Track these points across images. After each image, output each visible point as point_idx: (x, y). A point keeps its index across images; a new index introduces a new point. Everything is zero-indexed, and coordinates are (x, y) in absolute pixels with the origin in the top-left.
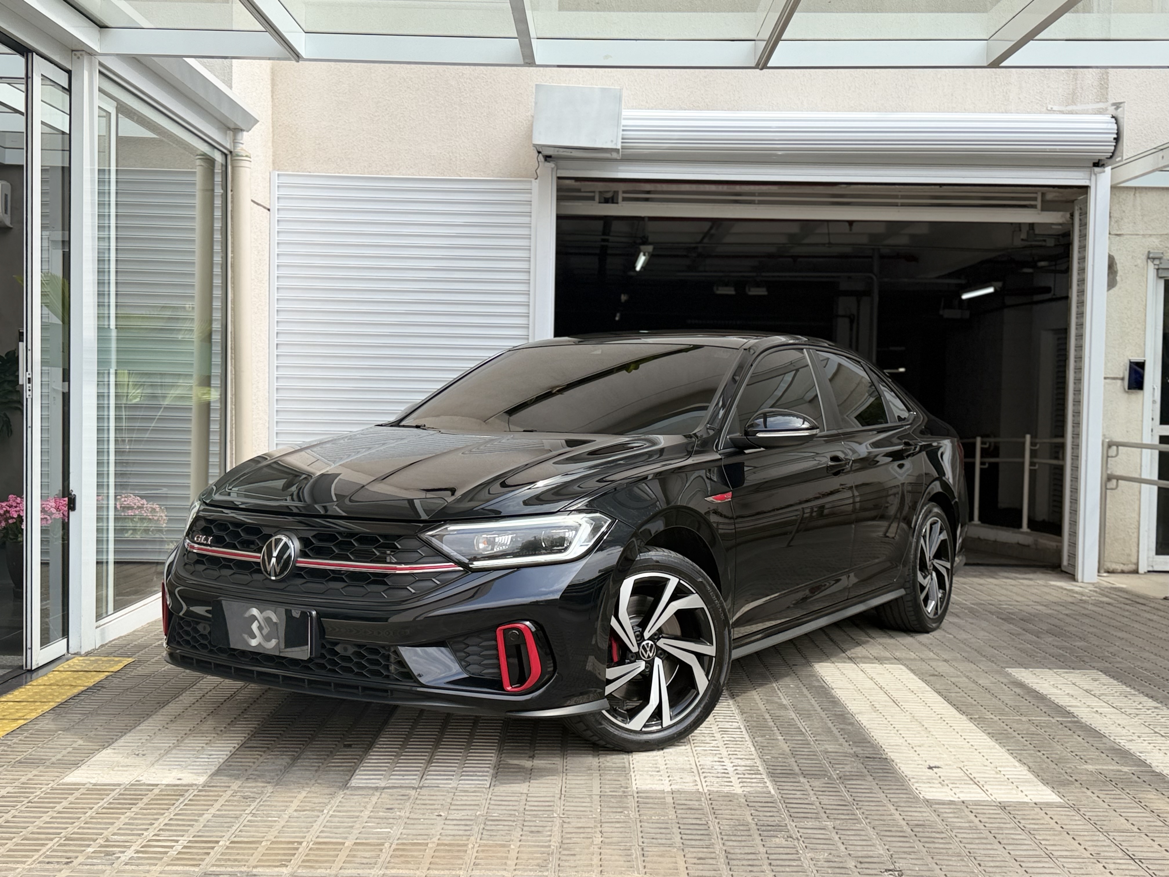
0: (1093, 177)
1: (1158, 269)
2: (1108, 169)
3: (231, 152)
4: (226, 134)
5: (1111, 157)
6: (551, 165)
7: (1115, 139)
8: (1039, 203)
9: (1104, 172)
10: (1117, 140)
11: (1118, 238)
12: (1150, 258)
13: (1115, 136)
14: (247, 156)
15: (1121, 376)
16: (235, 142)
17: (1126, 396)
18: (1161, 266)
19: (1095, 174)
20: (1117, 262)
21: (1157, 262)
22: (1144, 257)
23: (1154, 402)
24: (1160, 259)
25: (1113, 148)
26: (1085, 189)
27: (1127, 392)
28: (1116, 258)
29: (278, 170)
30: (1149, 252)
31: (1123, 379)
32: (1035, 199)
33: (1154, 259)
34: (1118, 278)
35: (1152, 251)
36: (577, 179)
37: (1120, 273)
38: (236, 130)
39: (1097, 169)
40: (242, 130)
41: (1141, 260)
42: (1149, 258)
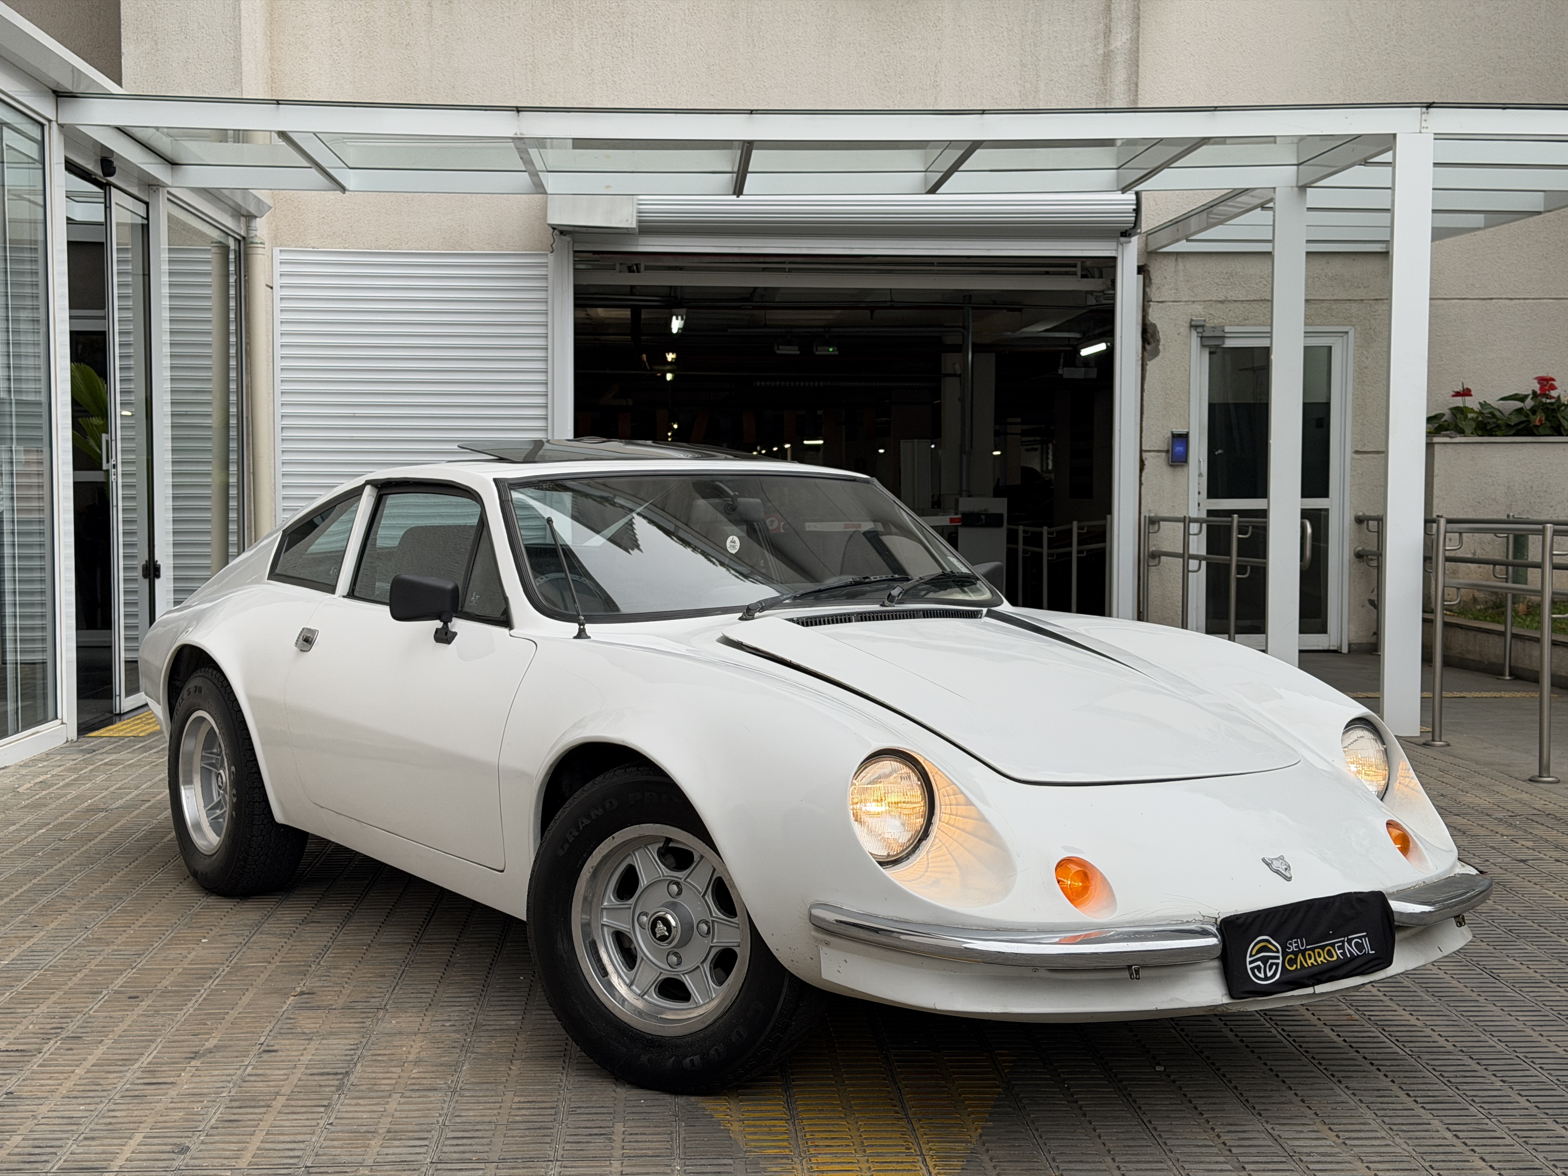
0: (1120, 247)
1: (1202, 337)
2: (1135, 239)
3: (244, 238)
4: (239, 221)
5: (1134, 227)
6: (568, 238)
7: (1134, 210)
8: (1078, 270)
9: (1130, 242)
10: (1137, 211)
11: (1160, 305)
12: (1193, 326)
13: (1134, 207)
14: (261, 243)
15: (1166, 449)
16: (248, 228)
17: (1170, 469)
18: (1205, 334)
19: (1122, 244)
20: (1159, 330)
21: (1200, 330)
22: (1187, 325)
23: (1200, 475)
24: (1203, 326)
25: (1133, 219)
26: (1114, 259)
27: (1172, 466)
28: (1158, 326)
29: (281, 245)
30: (1192, 320)
31: (1167, 451)
32: (1075, 266)
33: (1196, 327)
34: (1161, 347)
35: (1194, 318)
36: (595, 253)
37: (1162, 342)
38: (250, 217)
39: (1123, 239)
40: (256, 217)
41: (1184, 330)
42: (1191, 326)
